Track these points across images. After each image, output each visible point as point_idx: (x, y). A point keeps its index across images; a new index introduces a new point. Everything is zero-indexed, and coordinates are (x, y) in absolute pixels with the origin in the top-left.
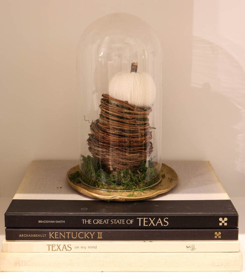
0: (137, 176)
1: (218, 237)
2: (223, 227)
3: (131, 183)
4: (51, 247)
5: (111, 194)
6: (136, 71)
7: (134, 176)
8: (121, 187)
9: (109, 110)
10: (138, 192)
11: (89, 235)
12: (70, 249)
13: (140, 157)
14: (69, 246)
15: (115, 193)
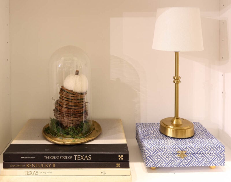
0: (77, 130)
1: (118, 166)
2: (121, 161)
3: (74, 134)
4: (27, 172)
5: (63, 141)
6: (78, 74)
7: (76, 130)
8: (69, 136)
9: (63, 95)
10: (77, 139)
11: (48, 165)
12: (37, 174)
13: (79, 119)
14: (37, 172)
15: (65, 140)
